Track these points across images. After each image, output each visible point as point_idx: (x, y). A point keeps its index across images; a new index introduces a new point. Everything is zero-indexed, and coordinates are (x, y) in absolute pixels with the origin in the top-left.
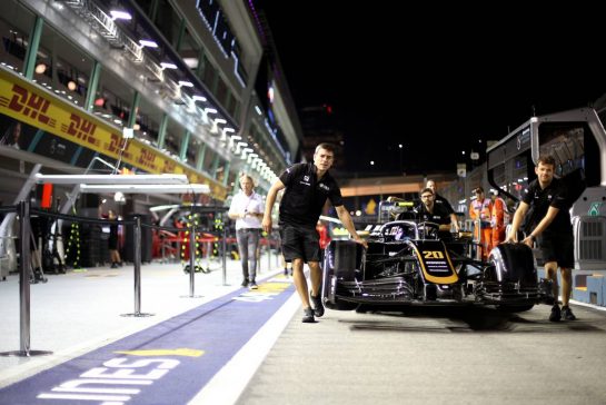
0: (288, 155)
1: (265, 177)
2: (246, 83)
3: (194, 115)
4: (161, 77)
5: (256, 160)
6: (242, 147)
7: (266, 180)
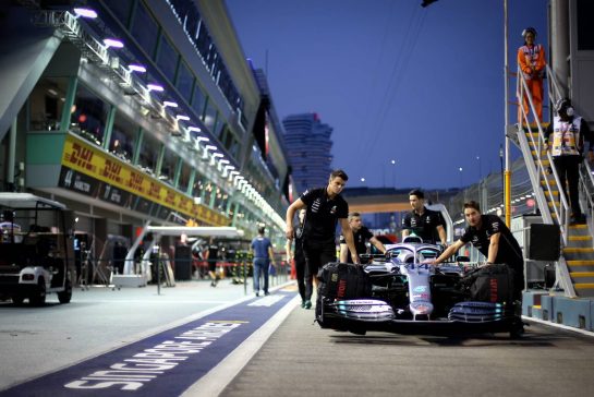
0: (277, 181)
1: (250, 198)
2: (245, 128)
3: (188, 144)
4: (163, 114)
5: (242, 181)
6: (224, 165)
7: (251, 201)
